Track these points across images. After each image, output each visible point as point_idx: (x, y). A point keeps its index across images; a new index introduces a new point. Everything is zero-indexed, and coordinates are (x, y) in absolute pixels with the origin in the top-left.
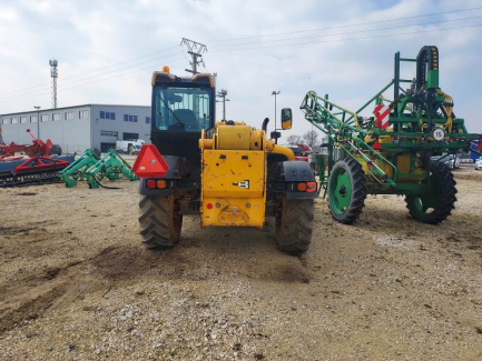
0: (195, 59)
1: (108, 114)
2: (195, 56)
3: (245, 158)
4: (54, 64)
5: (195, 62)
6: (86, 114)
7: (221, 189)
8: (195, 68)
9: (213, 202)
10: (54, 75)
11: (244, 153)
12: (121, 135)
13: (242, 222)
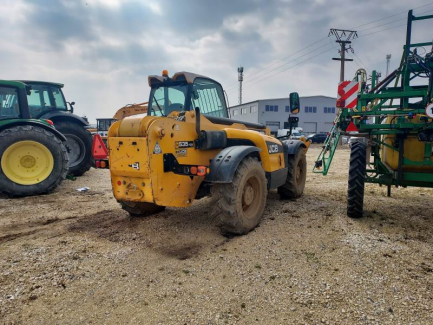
0: (343, 46)
1: (272, 107)
2: (343, 43)
3: (134, 143)
4: (241, 71)
5: (344, 49)
6: (255, 109)
7: (121, 169)
8: (343, 55)
9: (122, 180)
10: (241, 80)
11: (133, 139)
12: (282, 125)
13: (139, 198)
